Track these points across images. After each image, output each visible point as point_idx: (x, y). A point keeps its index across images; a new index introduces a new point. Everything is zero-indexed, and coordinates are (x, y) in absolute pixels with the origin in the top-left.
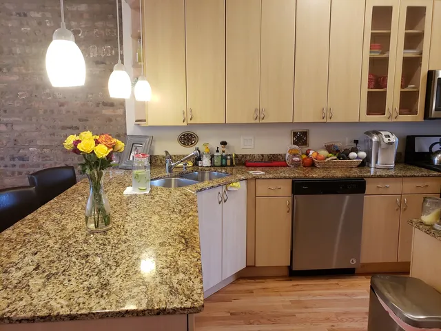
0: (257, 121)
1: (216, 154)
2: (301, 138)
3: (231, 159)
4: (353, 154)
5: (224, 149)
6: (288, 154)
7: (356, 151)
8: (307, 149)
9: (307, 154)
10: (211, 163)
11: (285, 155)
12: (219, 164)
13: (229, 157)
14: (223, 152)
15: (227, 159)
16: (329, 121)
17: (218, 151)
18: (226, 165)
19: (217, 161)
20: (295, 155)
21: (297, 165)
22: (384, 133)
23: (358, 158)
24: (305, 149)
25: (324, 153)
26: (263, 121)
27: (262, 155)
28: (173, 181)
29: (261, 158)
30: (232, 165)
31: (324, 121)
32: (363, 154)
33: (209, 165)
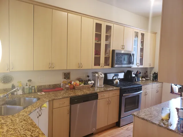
0: (50, 69)
1: (26, 87)
2: (67, 75)
3: (35, 89)
4: (89, 82)
5: (30, 84)
6: (62, 84)
7: (90, 81)
8: (70, 80)
9: (71, 83)
10: (23, 92)
11: (61, 84)
12: (28, 92)
13: (33, 88)
14: (30, 85)
15: (32, 89)
16: (81, 68)
17: (27, 85)
18: (32, 93)
19: (27, 91)
20: (66, 84)
21: (67, 89)
22: (100, 73)
23: (91, 84)
24: (69, 81)
25: (78, 82)
26: (54, 69)
27: (50, 85)
28: (3, 108)
29: (49, 86)
30: (35, 92)
31: (79, 68)
32: (93, 82)
33: (22, 93)
